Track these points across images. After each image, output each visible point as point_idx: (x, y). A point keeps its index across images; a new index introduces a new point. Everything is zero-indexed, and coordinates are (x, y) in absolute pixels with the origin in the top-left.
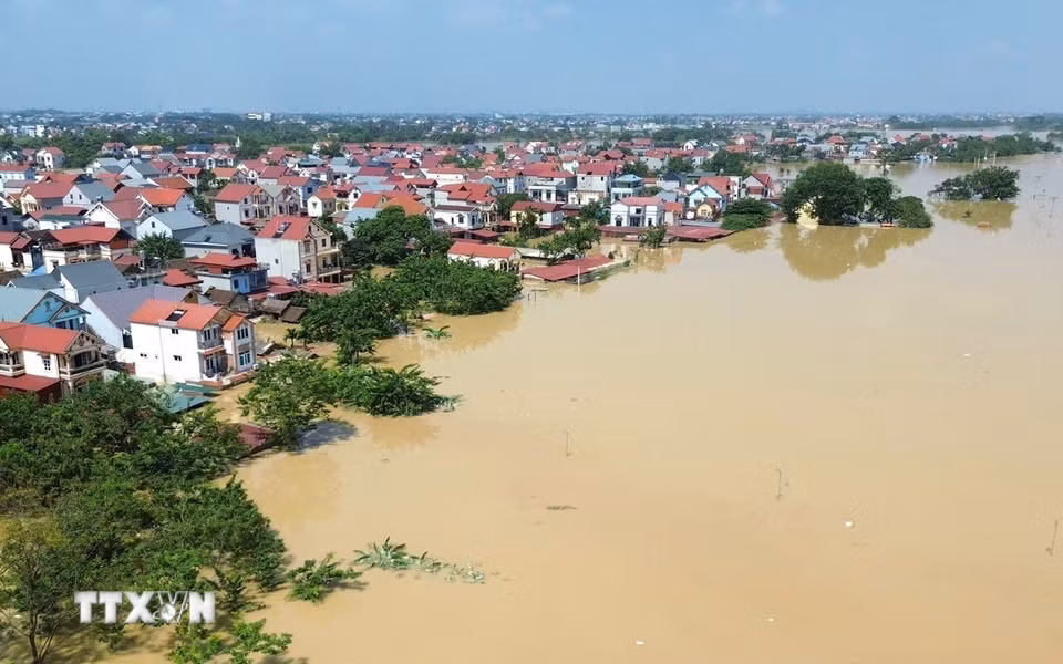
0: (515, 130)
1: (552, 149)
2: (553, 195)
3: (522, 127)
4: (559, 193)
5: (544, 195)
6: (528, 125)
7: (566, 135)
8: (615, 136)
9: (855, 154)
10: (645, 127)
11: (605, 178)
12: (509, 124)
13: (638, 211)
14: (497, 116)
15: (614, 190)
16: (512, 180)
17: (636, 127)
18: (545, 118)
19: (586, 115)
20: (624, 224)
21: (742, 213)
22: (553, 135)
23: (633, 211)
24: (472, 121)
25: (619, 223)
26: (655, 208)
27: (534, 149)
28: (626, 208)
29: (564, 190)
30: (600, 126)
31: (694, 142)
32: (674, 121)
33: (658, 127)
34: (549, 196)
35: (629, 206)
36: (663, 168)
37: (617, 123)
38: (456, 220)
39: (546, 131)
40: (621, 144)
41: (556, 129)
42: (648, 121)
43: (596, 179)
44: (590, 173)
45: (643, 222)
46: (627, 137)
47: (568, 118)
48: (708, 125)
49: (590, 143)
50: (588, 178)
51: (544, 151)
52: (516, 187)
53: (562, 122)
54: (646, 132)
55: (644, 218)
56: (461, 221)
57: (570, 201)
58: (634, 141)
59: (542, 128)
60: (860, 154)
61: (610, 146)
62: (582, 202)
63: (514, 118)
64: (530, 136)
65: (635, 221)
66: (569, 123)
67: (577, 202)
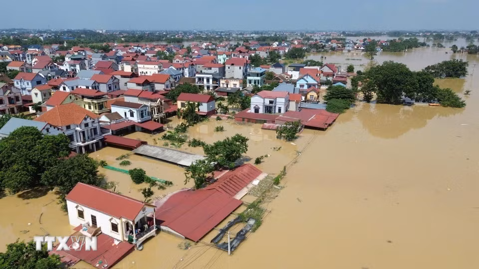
0: (201, 37)
1: (214, 46)
2: (211, 81)
3: (203, 35)
4: (214, 80)
5: (205, 80)
6: (207, 34)
7: (221, 39)
8: (241, 39)
9: (348, 48)
10: (252, 35)
11: (242, 68)
12: (199, 34)
13: (271, 102)
14: (195, 31)
15: (249, 78)
16: (187, 69)
17: (248, 36)
18: (213, 32)
19: (229, 31)
20: (261, 111)
21: (338, 98)
22: (216, 39)
23: (267, 102)
24: (185, 33)
25: (257, 110)
26: (283, 100)
27: (205, 46)
28: (262, 100)
29: (218, 77)
30: (234, 35)
31: (277, 43)
32: (262, 33)
33: (257, 35)
34: (208, 80)
35: (264, 98)
36: (267, 57)
37: (241, 34)
38: (128, 115)
39: (213, 37)
40: (245, 44)
41: (217, 36)
42: (252, 33)
43: (236, 68)
44: (233, 65)
45: (275, 111)
46: (246, 40)
47: (222, 32)
48: (276, 35)
49: (231, 43)
50: (231, 67)
51: (210, 47)
52: (189, 73)
53: (219, 33)
54: (253, 37)
55: (275, 107)
56: (132, 115)
57: (221, 85)
58: (250, 42)
59: (212, 36)
60: (351, 48)
61: (240, 45)
62: (229, 86)
63: (201, 32)
64: (206, 39)
65: (268, 109)
66: (222, 34)
67: (225, 86)
